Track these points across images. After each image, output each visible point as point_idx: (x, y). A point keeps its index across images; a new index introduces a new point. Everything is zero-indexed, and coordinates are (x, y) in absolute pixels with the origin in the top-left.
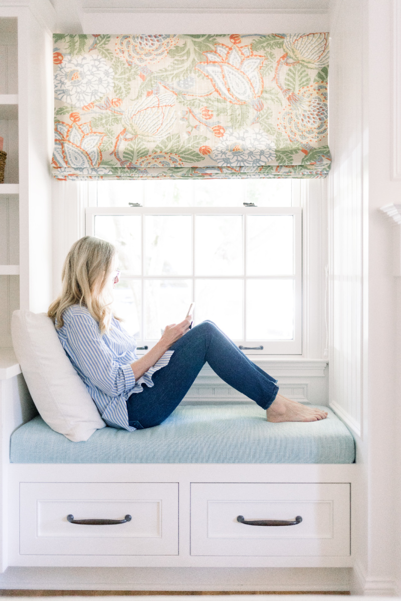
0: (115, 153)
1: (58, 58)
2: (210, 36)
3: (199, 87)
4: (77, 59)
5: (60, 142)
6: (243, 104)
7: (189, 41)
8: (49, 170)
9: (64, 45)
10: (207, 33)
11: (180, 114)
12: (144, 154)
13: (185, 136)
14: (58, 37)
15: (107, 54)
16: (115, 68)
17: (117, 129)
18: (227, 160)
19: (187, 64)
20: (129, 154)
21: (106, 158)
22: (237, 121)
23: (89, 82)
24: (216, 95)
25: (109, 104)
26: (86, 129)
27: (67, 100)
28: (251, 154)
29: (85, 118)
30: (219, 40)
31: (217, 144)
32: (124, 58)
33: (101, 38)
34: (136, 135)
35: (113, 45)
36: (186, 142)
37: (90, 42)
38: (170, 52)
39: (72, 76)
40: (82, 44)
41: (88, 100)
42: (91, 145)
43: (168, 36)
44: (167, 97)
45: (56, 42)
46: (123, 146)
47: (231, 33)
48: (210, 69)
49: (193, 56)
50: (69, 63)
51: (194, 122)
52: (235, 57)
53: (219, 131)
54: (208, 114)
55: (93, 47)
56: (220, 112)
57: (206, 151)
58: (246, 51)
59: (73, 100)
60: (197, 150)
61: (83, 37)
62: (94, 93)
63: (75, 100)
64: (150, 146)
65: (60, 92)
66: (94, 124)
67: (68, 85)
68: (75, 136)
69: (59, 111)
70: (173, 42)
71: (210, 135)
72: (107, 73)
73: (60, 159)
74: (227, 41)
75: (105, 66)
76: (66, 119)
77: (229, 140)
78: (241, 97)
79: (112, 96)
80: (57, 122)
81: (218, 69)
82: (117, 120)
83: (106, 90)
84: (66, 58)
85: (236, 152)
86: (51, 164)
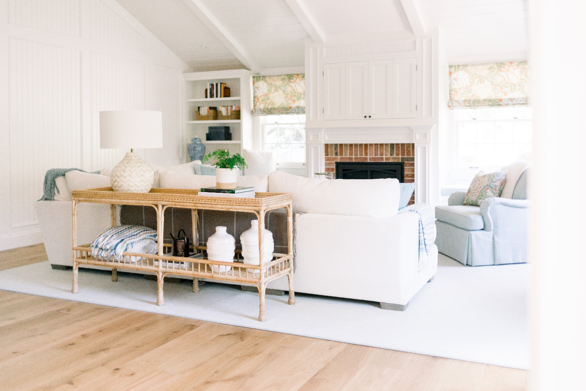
0: (268, 109)
1: (254, 83)
2: (291, 75)
3: (289, 89)
4: (258, 83)
5: (254, 106)
6: (301, 94)
7: (286, 76)
8: (251, 114)
9: (255, 79)
10: (290, 74)
11: (284, 97)
12: (275, 109)
13: (285, 103)
14: (254, 77)
15: (266, 81)
16: (268, 85)
17: (268, 102)
18: (295, 110)
19: (286, 83)
20: (271, 109)
21: (265, 110)
22: (299, 99)
23: (261, 89)
24: (293, 91)
25: (266, 95)
26: (261, 102)
27: (256, 94)
28: (302, 108)
29: (260, 99)
30: (294, 76)
31: (294, 105)
32: (270, 82)
33: (264, 77)
34: (273, 103)
35: (267, 79)
36: (286, 105)
37: (261, 78)
38: (282, 80)
39: (257, 87)
40: (259, 79)
41: (261, 94)
42: (262, 107)
43: (280, 75)
44: (281, 92)
45: (253, 79)
46: (270, 107)
47: (297, 73)
48: (292, 84)
49: (287, 81)
50: (256, 85)
51: (287, 99)
52: (298, 80)
53: (294, 101)
54: (291, 97)
55: (262, 79)
56: (295, 96)
57: (290, 108)
58: (301, 78)
59: (257, 94)
60: (288, 108)
61: (260, 77)
62: (263, 92)
63: (259, 94)
64: (276, 106)
65: (255, 92)
66: (262, 101)
67: (256, 90)
68: (258, 104)
69: (254, 97)
70: (282, 77)
71: (292, 103)
72: (266, 87)
73: (254, 111)
74: (295, 76)
75: (265, 84)
76: (256, 100)
77: (297, 104)
78: (300, 92)
79: (267, 93)
80: (254, 101)
81: (293, 84)
82: (268, 99)
83: (266, 91)
84: (256, 83)
85: (298, 108)
86: (252, 113)
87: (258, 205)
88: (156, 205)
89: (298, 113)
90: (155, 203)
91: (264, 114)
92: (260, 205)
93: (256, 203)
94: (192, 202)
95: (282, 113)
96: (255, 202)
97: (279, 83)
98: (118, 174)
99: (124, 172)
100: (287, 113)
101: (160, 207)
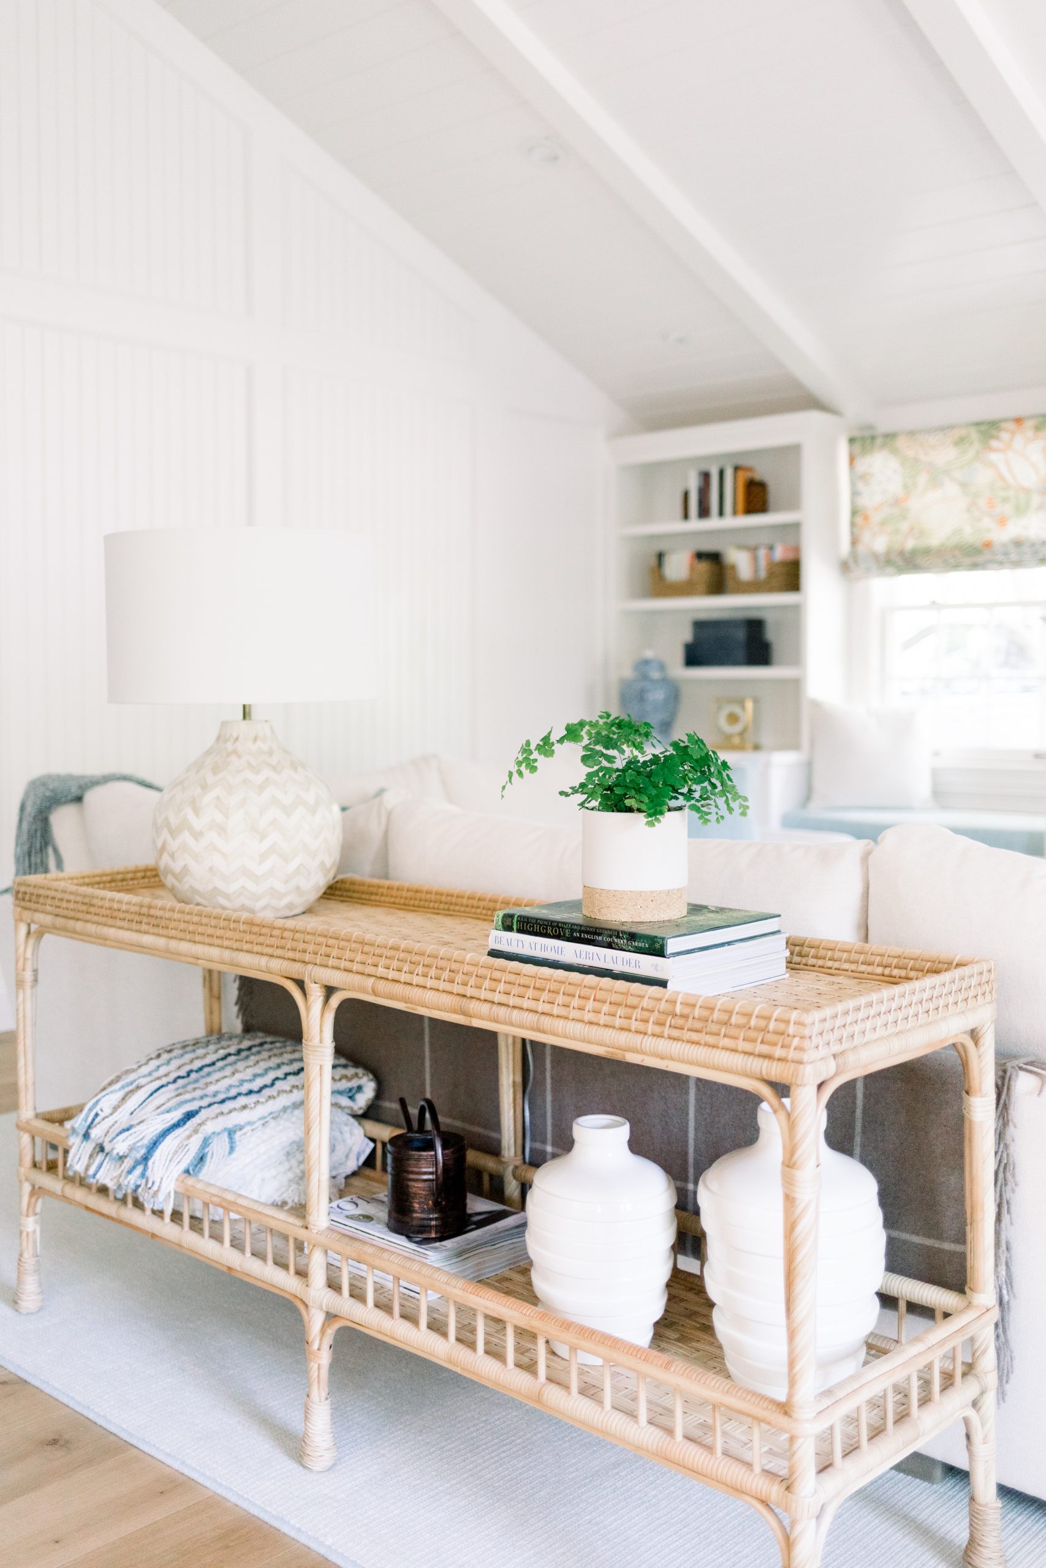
0: (901, 553)
1: (852, 459)
2: (993, 422)
3: (983, 477)
4: (869, 460)
5: (854, 542)
6: (1028, 491)
7: (973, 429)
9: (857, 447)
10: (991, 417)
11: (964, 507)
12: (927, 552)
13: (968, 530)
14: (852, 440)
15: (895, 451)
16: (903, 464)
17: (904, 526)
18: (1007, 554)
19: (971, 454)
20: (914, 553)
21: (892, 557)
22: (1021, 510)
23: (880, 482)
24: (1000, 484)
25: (897, 502)
26: (877, 528)
27: (861, 501)
28: (1033, 545)
29: (877, 518)
30: (1005, 425)
31: (1001, 536)
32: (911, 453)
33: (890, 437)
34: (921, 531)
35: (901, 443)
36: (970, 535)
37: (879, 441)
38: (956, 444)
39: (864, 477)
40: (874, 444)
41: (879, 499)
42: (880, 544)
43: (952, 427)
44: (952, 488)
45: (851, 446)
46: (910, 544)
47: (1015, 414)
48: (994, 456)
49: (976, 445)
50: (862, 465)
51: (977, 514)
52: (1018, 442)
53: (1002, 521)
54: (991, 504)
55: (883, 446)
56: (1005, 500)
57: (988, 545)
58: (1030, 434)
59: (865, 501)
60: (979, 545)
61: (874, 437)
62: (885, 492)
63: (870, 499)
64: (935, 542)
65: (855, 493)
66: (883, 523)
67: (860, 486)
68: (866, 537)
69: (854, 512)
70: (959, 433)
71: (994, 526)
72: (895, 471)
73: (851, 560)
74: (1011, 426)
75: (894, 463)
76: (859, 520)
77: (1014, 530)
78: (1026, 483)
79: (901, 494)
80: (853, 524)
81: (1000, 456)
82: (905, 518)
83: (895, 488)
84: (859, 459)
85: (1018, 543)
86: (844, 567)
87: (778, 1052)
88: (300, 984)
89: (1017, 564)
90: (296, 969)
91: (890, 570)
92: (792, 1054)
93: (770, 1037)
94: (447, 986)
95: (956, 567)
96: (765, 1030)
97: (944, 454)
98: (174, 821)
99: (197, 811)
100: (975, 566)
101: (316, 994)
